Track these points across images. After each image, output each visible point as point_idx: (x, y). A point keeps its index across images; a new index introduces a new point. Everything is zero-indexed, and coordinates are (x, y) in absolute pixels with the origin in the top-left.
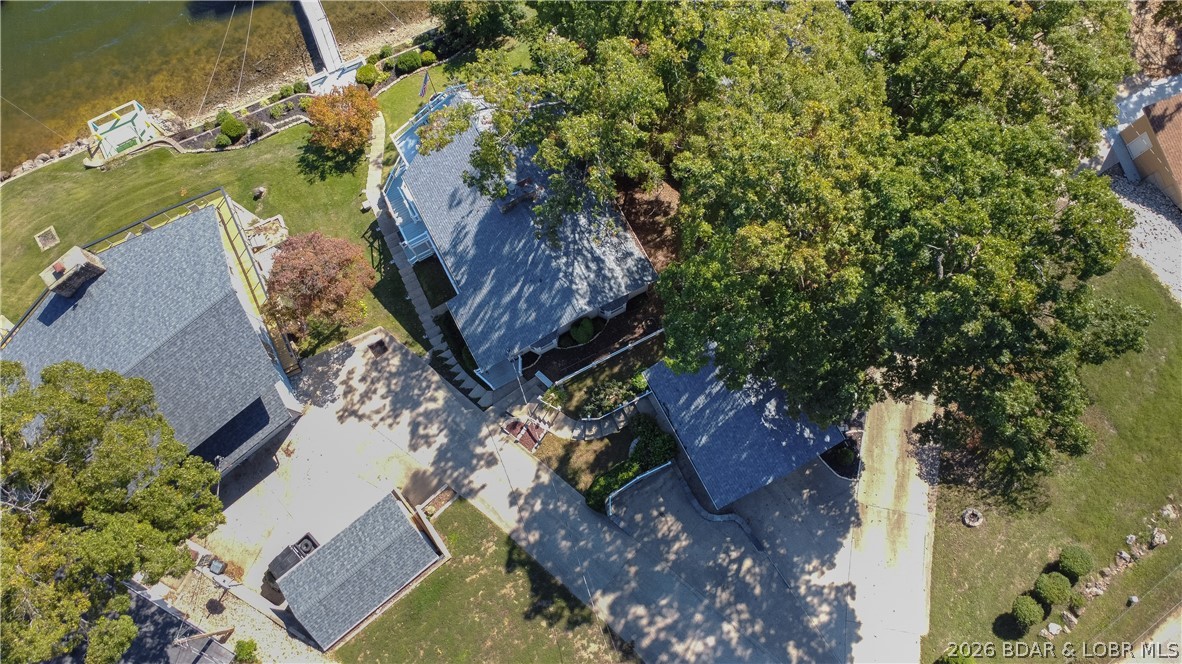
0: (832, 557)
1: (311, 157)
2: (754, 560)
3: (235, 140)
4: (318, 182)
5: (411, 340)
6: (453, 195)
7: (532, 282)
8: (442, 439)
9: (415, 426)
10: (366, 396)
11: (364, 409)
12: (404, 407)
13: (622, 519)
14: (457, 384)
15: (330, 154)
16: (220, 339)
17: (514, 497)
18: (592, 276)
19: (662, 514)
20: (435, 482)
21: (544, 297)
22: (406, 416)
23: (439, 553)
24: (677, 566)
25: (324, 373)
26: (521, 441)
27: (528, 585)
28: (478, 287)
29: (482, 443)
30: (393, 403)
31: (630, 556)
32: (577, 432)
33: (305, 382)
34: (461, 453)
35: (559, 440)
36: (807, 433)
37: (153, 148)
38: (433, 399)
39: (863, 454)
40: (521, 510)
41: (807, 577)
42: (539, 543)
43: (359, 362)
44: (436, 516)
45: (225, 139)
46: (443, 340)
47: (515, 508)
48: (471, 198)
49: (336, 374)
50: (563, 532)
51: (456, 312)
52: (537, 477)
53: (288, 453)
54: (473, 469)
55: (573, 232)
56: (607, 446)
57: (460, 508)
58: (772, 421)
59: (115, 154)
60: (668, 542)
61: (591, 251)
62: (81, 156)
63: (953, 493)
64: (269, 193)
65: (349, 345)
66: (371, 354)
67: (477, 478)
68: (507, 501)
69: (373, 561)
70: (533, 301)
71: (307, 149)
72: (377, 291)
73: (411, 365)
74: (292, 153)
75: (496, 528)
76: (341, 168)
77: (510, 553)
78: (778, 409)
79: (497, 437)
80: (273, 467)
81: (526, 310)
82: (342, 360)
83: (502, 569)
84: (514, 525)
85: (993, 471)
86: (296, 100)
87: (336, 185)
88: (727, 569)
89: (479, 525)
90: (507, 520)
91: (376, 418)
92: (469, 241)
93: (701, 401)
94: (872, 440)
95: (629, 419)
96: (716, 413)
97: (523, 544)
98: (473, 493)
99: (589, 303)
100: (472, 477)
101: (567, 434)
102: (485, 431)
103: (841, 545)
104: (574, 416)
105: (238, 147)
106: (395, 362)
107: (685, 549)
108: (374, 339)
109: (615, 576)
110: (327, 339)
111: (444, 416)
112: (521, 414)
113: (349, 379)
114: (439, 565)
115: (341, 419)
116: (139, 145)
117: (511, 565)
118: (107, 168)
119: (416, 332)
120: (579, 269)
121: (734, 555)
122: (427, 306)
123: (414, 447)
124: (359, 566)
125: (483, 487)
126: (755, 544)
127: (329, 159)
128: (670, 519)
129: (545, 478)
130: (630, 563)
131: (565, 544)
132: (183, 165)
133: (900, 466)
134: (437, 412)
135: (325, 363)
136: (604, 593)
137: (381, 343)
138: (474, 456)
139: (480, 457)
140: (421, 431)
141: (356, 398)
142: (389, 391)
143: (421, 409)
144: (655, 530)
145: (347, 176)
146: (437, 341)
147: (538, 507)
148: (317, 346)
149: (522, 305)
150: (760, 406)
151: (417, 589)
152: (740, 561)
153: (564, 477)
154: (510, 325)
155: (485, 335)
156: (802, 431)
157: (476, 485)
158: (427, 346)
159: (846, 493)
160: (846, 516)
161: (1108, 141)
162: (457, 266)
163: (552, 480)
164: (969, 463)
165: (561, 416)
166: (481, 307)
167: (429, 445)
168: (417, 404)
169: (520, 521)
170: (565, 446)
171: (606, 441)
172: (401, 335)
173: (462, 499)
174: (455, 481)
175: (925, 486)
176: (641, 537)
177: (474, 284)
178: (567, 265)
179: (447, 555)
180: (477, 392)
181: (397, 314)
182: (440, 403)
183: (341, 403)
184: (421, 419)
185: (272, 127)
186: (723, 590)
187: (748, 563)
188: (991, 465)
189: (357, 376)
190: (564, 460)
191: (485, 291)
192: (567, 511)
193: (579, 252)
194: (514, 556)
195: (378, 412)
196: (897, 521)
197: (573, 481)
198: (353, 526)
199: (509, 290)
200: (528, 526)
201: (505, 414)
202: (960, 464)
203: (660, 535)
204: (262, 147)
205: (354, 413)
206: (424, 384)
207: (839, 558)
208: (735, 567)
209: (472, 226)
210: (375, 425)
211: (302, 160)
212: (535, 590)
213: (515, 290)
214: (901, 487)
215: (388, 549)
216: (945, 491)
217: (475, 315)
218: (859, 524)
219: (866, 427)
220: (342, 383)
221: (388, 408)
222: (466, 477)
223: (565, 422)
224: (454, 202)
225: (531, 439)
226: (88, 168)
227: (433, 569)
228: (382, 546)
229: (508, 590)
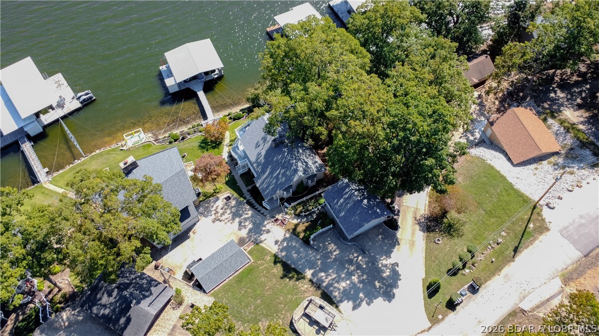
0: (390, 255)
1: (203, 145)
2: (362, 257)
3: (176, 140)
4: (205, 151)
5: (239, 197)
6: (257, 143)
7: (284, 168)
8: (250, 226)
9: (240, 223)
10: (223, 214)
11: (222, 218)
12: (236, 217)
13: (315, 246)
14: (256, 209)
15: (210, 143)
16: (178, 184)
17: (276, 242)
18: (304, 166)
19: (329, 244)
20: (248, 240)
21: (288, 173)
22: (237, 220)
23: (250, 260)
24: (335, 260)
25: (208, 207)
26: (279, 224)
27: (282, 269)
28: (264, 173)
29: (265, 226)
30: (233, 216)
31: (318, 257)
32: (299, 221)
33: (201, 209)
34: (257, 229)
35: (293, 223)
36: (378, 210)
37: (146, 143)
38: (247, 214)
39: (399, 223)
40: (279, 246)
41: (381, 262)
42: (286, 255)
43: (220, 203)
44: (248, 250)
45: (172, 140)
46: (251, 196)
47: (277, 245)
48: (263, 144)
49: (212, 207)
50: (294, 252)
51: (257, 181)
52: (285, 235)
53: (194, 233)
54: (262, 235)
55: (298, 154)
56: (310, 224)
57: (257, 247)
58: (366, 205)
59: (131, 145)
60: (331, 252)
61: (304, 160)
62: (119, 147)
63: (432, 234)
64: (188, 155)
65: (218, 197)
66: (225, 201)
67: (263, 237)
68: (274, 244)
69: (226, 260)
70: (284, 174)
71: (202, 143)
72: (227, 183)
73: (239, 204)
74: (197, 144)
75: (270, 252)
76: (214, 148)
77: (275, 259)
78: (368, 202)
79: (270, 224)
80: (188, 237)
81: (282, 178)
82: (215, 202)
83: (272, 264)
84: (277, 251)
85: (444, 227)
86: (197, 129)
87: (212, 152)
88: (353, 260)
89: (264, 252)
90: (274, 249)
91: (226, 221)
92: (262, 158)
93: (342, 200)
94: (402, 219)
95: (318, 215)
96: (347, 204)
97: (280, 256)
98: (261, 242)
99: (303, 174)
100: (261, 237)
101: (295, 221)
102: (266, 222)
103: (393, 251)
104: (298, 216)
105: (176, 143)
106: (233, 203)
107: (337, 254)
108: (226, 196)
109: (313, 264)
110: (210, 197)
111: (251, 219)
112: (279, 217)
113: (217, 209)
114: (249, 264)
115: (213, 222)
116: (140, 143)
117: (275, 263)
118: (129, 150)
119: (241, 194)
120: (300, 164)
121: (355, 255)
122: (245, 187)
123: (240, 229)
124: (221, 262)
125: (265, 240)
126: (363, 252)
127: (209, 145)
128: (332, 245)
129: (288, 235)
130: (318, 260)
131: (295, 255)
132: (157, 149)
133: (413, 227)
134: (248, 218)
135: (209, 203)
136: (309, 269)
137: (229, 197)
138: (262, 230)
139: (264, 231)
140: (243, 224)
141: (219, 215)
142: (231, 212)
143: (243, 217)
144: (327, 249)
145: (216, 150)
146: (248, 196)
147: (285, 244)
148: (205, 199)
149: (280, 176)
150: (362, 201)
151: (241, 272)
152: (357, 257)
153: (295, 235)
154: (276, 183)
155: (267, 188)
156: (376, 210)
157: (263, 239)
158: (245, 198)
159: (394, 235)
160: (395, 242)
161: (479, 132)
162: (258, 166)
163: (291, 236)
164: (436, 226)
165: (293, 215)
166: (266, 178)
167: (245, 228)
168: (241, 216)
169: (278, 249)
170: (295, 225)
171: (309, 222)
172: (236, 195)
173: (257, 244)
174: (255, 239)
175: (422, 233)
176: (322, 251)
177: (263, 171)
178: (295, 162)
179: (252, 260)
180: (263, 210)
181: (234, 190)
182: (250, 215)
183: (213, 217)
184: (242, 220)
185: (189, 137)
186: (352, 266)
187: (360, 258)
188: (444, 225)
189: (220, 208)
190: (294, 230)
191: (267, 173)
192: (296, 245)
193: (300, 159)
194: (277, 260)
195: (227, 219)
196: (412, 243)
197: (298, 236)
198: (219, 250)
199: (276, 171)
200: (282, 251)
201: (273, 217)
202: (433, 226)
203: (329, 250)
204: (185, 142)
205: (219, 220)
206: (244, 209)
207: (392, 255)
208: (356, 259)
209: (263, 153)
210: (226, 223)
211: (200, 146)
212: (284, 270)
213: (278, 172)
214: (413, 233)
215: (231, 256)
216: (429, 234)
217: (264, 181)
218: (399, 244)
219: (400, 216)
220: (214, 210)
221: (230, 218)
222: (259, 237)
223: (295, 218)
224: (257, 146)
225: (283, 223)
226: (121, 150)
227: (247, 265)
228: (230, 255)
229: (275, 270)
